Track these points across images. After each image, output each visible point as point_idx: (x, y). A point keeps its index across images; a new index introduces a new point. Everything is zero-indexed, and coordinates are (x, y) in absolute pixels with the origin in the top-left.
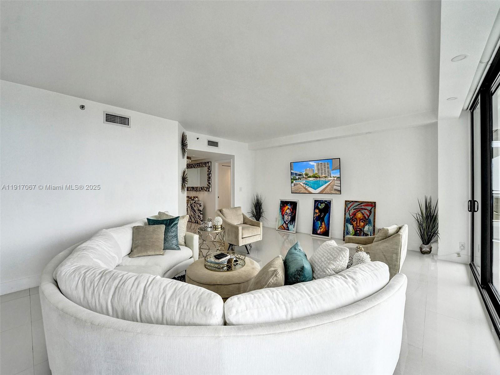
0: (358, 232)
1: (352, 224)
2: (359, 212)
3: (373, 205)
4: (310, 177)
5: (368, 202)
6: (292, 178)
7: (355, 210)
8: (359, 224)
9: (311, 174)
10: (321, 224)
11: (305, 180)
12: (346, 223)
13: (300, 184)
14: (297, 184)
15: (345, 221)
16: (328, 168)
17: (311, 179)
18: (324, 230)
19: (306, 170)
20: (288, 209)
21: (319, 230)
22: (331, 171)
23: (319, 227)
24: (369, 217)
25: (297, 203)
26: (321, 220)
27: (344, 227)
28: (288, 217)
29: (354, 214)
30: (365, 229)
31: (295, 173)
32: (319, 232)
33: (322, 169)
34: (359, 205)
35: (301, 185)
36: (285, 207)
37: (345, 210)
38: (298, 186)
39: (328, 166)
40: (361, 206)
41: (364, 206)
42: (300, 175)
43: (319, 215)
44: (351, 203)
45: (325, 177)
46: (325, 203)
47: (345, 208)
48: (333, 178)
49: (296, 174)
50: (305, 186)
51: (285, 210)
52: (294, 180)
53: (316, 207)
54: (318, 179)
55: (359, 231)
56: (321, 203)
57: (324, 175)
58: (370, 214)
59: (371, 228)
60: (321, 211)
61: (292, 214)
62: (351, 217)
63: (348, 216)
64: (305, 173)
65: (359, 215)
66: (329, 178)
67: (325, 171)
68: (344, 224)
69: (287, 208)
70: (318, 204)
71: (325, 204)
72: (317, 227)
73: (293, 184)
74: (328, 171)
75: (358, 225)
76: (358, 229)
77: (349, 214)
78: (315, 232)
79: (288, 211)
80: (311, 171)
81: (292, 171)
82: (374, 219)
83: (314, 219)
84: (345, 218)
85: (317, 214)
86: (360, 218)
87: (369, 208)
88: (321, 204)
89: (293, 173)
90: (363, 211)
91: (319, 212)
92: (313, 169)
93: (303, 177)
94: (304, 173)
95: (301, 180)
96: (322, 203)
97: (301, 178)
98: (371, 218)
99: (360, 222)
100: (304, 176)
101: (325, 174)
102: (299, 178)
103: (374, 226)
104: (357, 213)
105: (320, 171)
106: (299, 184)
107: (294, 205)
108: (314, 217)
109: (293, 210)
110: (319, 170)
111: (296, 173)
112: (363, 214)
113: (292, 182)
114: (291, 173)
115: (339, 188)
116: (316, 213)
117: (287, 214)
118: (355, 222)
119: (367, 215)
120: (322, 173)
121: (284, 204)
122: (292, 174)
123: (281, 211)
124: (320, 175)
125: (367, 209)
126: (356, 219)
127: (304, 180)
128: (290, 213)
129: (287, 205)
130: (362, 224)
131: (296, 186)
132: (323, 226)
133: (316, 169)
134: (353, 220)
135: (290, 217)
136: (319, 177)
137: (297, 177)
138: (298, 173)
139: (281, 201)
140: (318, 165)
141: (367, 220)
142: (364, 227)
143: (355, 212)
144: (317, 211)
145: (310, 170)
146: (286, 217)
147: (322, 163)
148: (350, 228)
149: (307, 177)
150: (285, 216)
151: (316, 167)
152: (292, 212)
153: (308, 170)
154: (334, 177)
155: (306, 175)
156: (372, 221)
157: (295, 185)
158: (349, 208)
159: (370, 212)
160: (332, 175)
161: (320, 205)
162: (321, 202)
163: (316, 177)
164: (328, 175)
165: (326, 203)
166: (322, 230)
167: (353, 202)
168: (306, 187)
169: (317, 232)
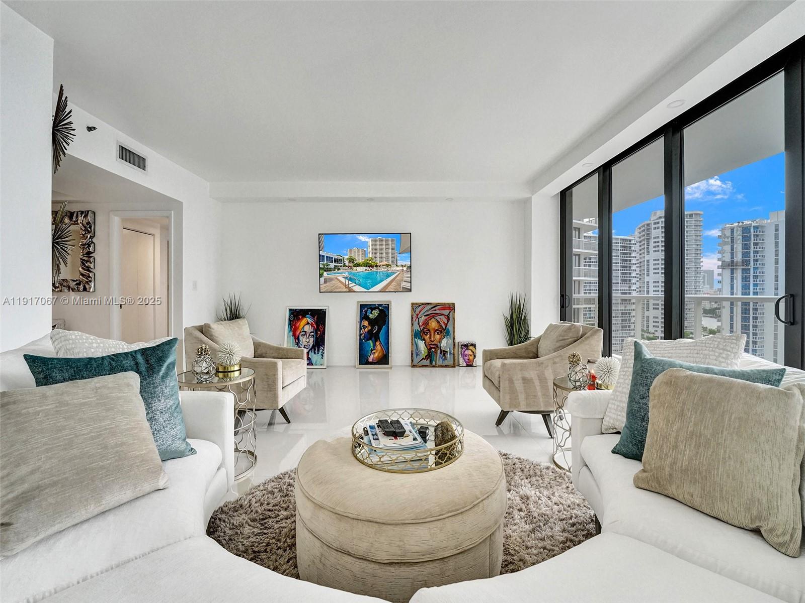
0: (433, 350)
1: (424, 340)
2: (433, 320)
3: (451, 307)
4: (358, 265)
5: (445, 304)
6: (322, 266)
7: (427, 317)
8: (434, 337)
9: (361, 258)
10: (375, 345)
11: (348, 271)
12: (415, 338)
13: (338, 280)
14: (331, 280)
15: (412, 335)
16: (393, 248)
17: (359, 269)
18: (380, 354)
19: (351, 251)
20: (308, 323)
21: (372, 356)
22: (398, 255)
23: (372, 351)
24: (446, 325)
25: (325, 312)
26: (373, 338)
27: (412, 344)
28: (308, 340)
29: (426, 323)
30: (442, 345)
31: (327, 257)
32: (370, 359)
33: (381, 250)
34: (432, 308)
35: (340, 282)
36: (299, 320)
37: (412, 318)
38: (333, 282)
39: (393, 245)
40: (435, 310)
41: (439, 309)
42: (337, 261)
43: (369, 331)
44: (420, 306)
45: (387, 266)
46: (378, 308)
47: (412, 316)
48: (402, 268)
49: (329, 259)
50: (347, 284)
51: (301, 327)
52: (325, 271)
53: (364, 317)
54: (374, 269)
55: (434, 348)
56: (372, 309)
57: (385, 263)
58: (448, 321)
59: (451, 341)
60: (372, 322)
61: (317, 333)
62: (422, 328)
63: (417, 327)
64: (348, 257)
65: (433, 324)
66: (395, 268)
67: (387, 255)
68: (412, 340)
69: (304, 321)
70: (366, 312)
71: (380, 310)
72: (368, 351)
73: (322, 279)
74: (393, 255)
75: (432, 339)
76: (432, 346)
77: (418, 324)
78: (363, 360)
79: (308, 328)
80: (360, 254)
81: (321, 253)
82: (454, 328)
83: (360, 337)
84: (412, 331)
85: (366, 329)
86: (434, 329)
87: (446, 312)
88: (372, 311)
89: (323, 256)
90: (438, 318)
91: (369, 324)
92: (365, 249)
93: (345, 265)
94: (346, 257)
95: (339, 271)
96: (375, 308)
97: (341, 266)
98: (450, 327)
99: (434, 335)
100: (347, 263)
101: (387, 260)
102: (335, 266)
103: (454, 339)
104: (430, 322)
105: (378, 253)
106: (337, 278)
107: (319, 316)
108: (361, 335)
109: (318, 326)
110: (375, 252)
111: (330, 257)
112: (438, 322)
113: (321, 275)
114: (320, 255)
115: (408, 285)
116: (365, 327)
117: (306, 334)
118: (428, 336)
119: (444, 322)
120: (381, 258)
121: (296, 315)
122: (321, 258)
123: (291, 330)
124: (378, 262)
125: (442, 315)
126: (429, 330)
127: (346, 271)
128: (311, 332)
129: (304, 316)
130: (438, 337)
131: (328, 283)
132: (379, 347)
133: (371, 249)
134: (424, 332)
135: (312, 340)
136: (376, 266)
137: (332, 265)
138: (335, 256)
139: (290, 310)
140: (374, 242)
141: (444, 330)
142: (440, 341)
143: (426, 319)
144: (366, 323)
145: (359, 252)
146: (303, 340)
147: (381, 240)
148: (421, 344)
149: (351, 265)
150: (301, 338)
151: (371, 247)
152: (316, 330)
153: (355, 252)
154: (403, 266)
155: (351, 260)
156: (451, 332)
157: (325, 281)
158: (417, 315)
159: (448, 318)
160: (399, 263)
161: (371, 313)
162: (372, 307)
163: (370, 266)
164: (393, 263)
165: (381, 308)
166: (376, 355)
167: (423, 304)
168: (350, 286)
169: (367, 360)
